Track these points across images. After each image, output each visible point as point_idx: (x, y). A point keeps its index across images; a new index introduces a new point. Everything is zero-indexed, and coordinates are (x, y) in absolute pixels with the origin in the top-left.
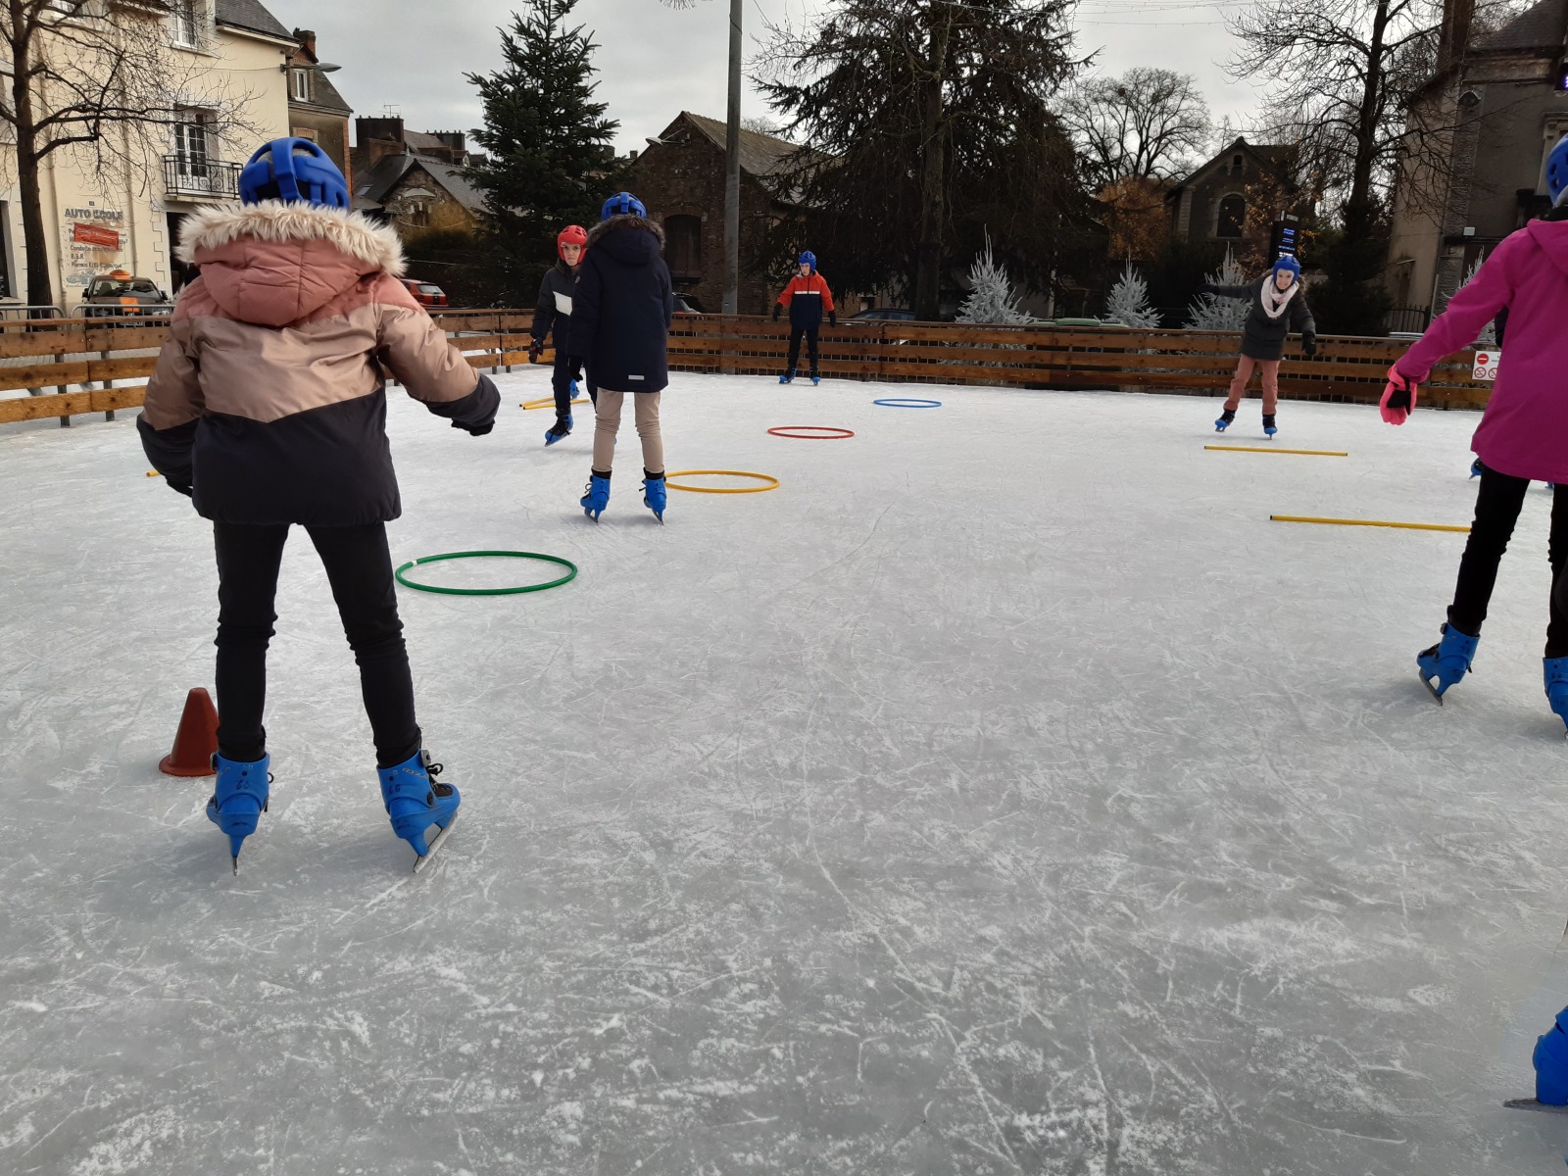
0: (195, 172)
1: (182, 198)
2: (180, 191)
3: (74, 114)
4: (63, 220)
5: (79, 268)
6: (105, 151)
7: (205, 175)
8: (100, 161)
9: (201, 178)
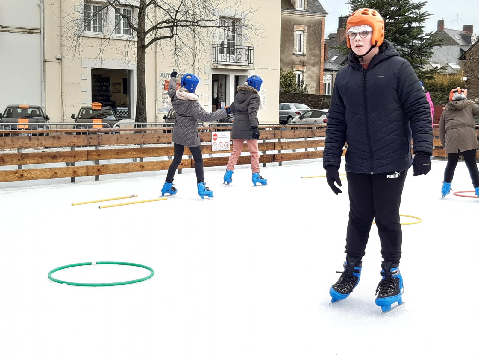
0: (229, 53)
1: (220, 67)
2: (219, 63)
3: (164, 25)
4: (159, 78)
5: (165, 104)
6: (179, 43)
7: (233, 54)
8: (176, 48)
9: (231, 55)
